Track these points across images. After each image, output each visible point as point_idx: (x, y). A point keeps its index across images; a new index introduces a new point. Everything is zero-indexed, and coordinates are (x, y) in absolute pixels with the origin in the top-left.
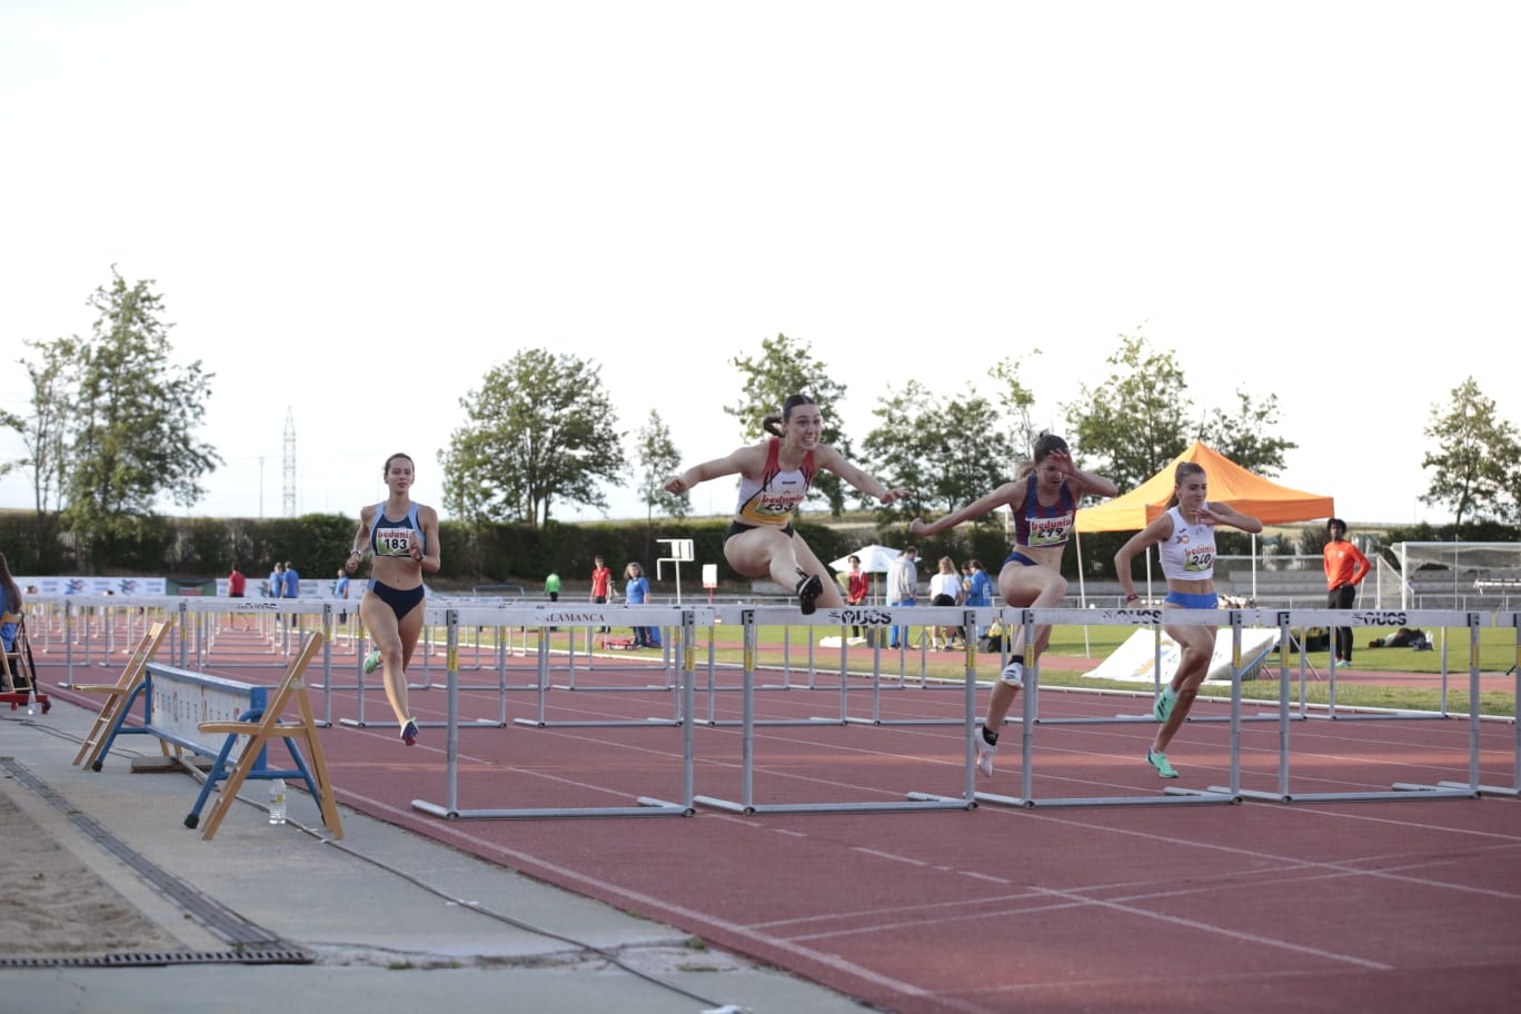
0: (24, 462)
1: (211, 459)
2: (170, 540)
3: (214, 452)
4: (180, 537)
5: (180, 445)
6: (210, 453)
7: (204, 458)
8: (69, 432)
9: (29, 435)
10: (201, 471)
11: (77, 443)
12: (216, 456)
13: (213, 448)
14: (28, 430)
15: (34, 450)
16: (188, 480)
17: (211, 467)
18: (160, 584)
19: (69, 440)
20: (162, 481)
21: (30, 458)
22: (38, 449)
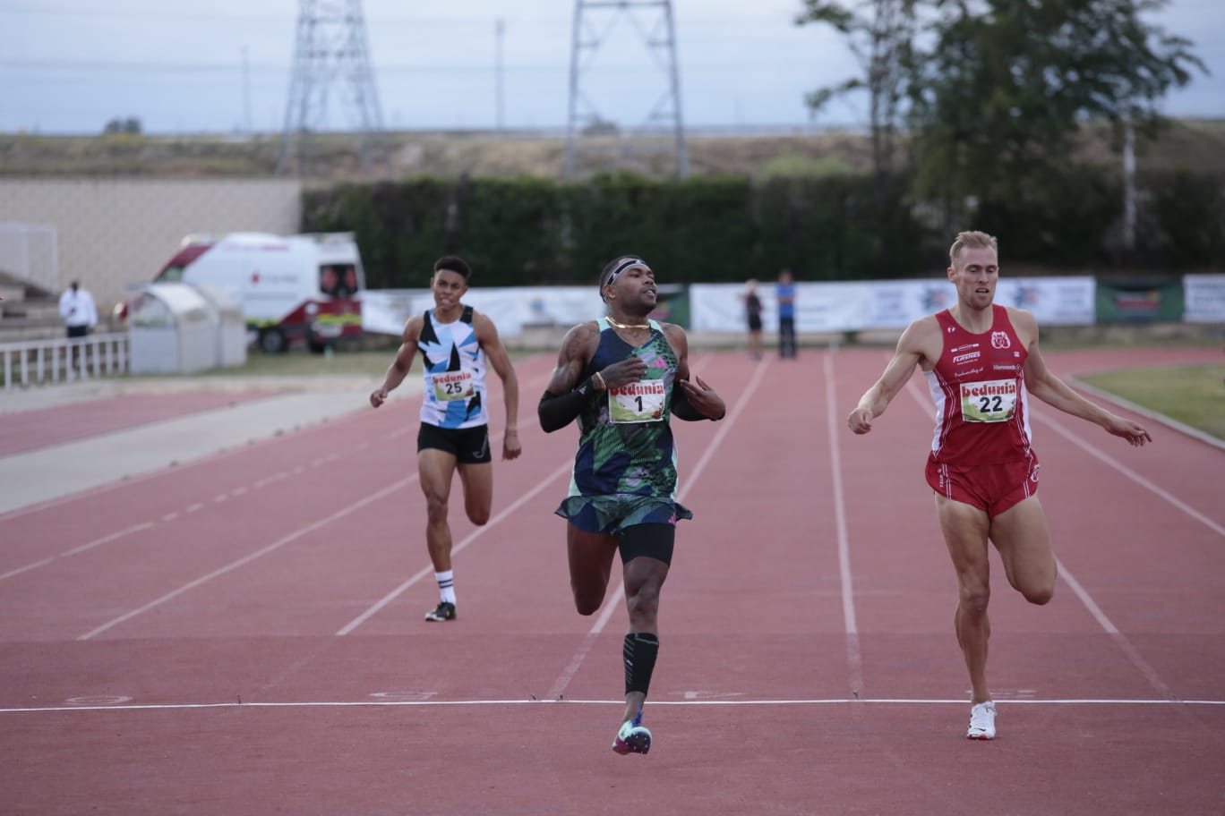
0: (853, 84)
1: (1182, 64)
2: (1111, 207)
3: (1189, 50)
4: (1133, 201)
5: (1125, 41)
6: (1181, 54)
7: (1170, 63)
8: (926, 28)
9: (860, 36)
10: (1163, 85)
11: (941, 48)
12: (1190, 58)
13: (1189, 43)
14: (856, 28)
15: (868, 63)
16: (1142, 102)
17: (1182, 78)
18: (1081, 290)
19: (925, 42)
20: (1094, 107)
21: (861, 74)
22: (876, 59)
